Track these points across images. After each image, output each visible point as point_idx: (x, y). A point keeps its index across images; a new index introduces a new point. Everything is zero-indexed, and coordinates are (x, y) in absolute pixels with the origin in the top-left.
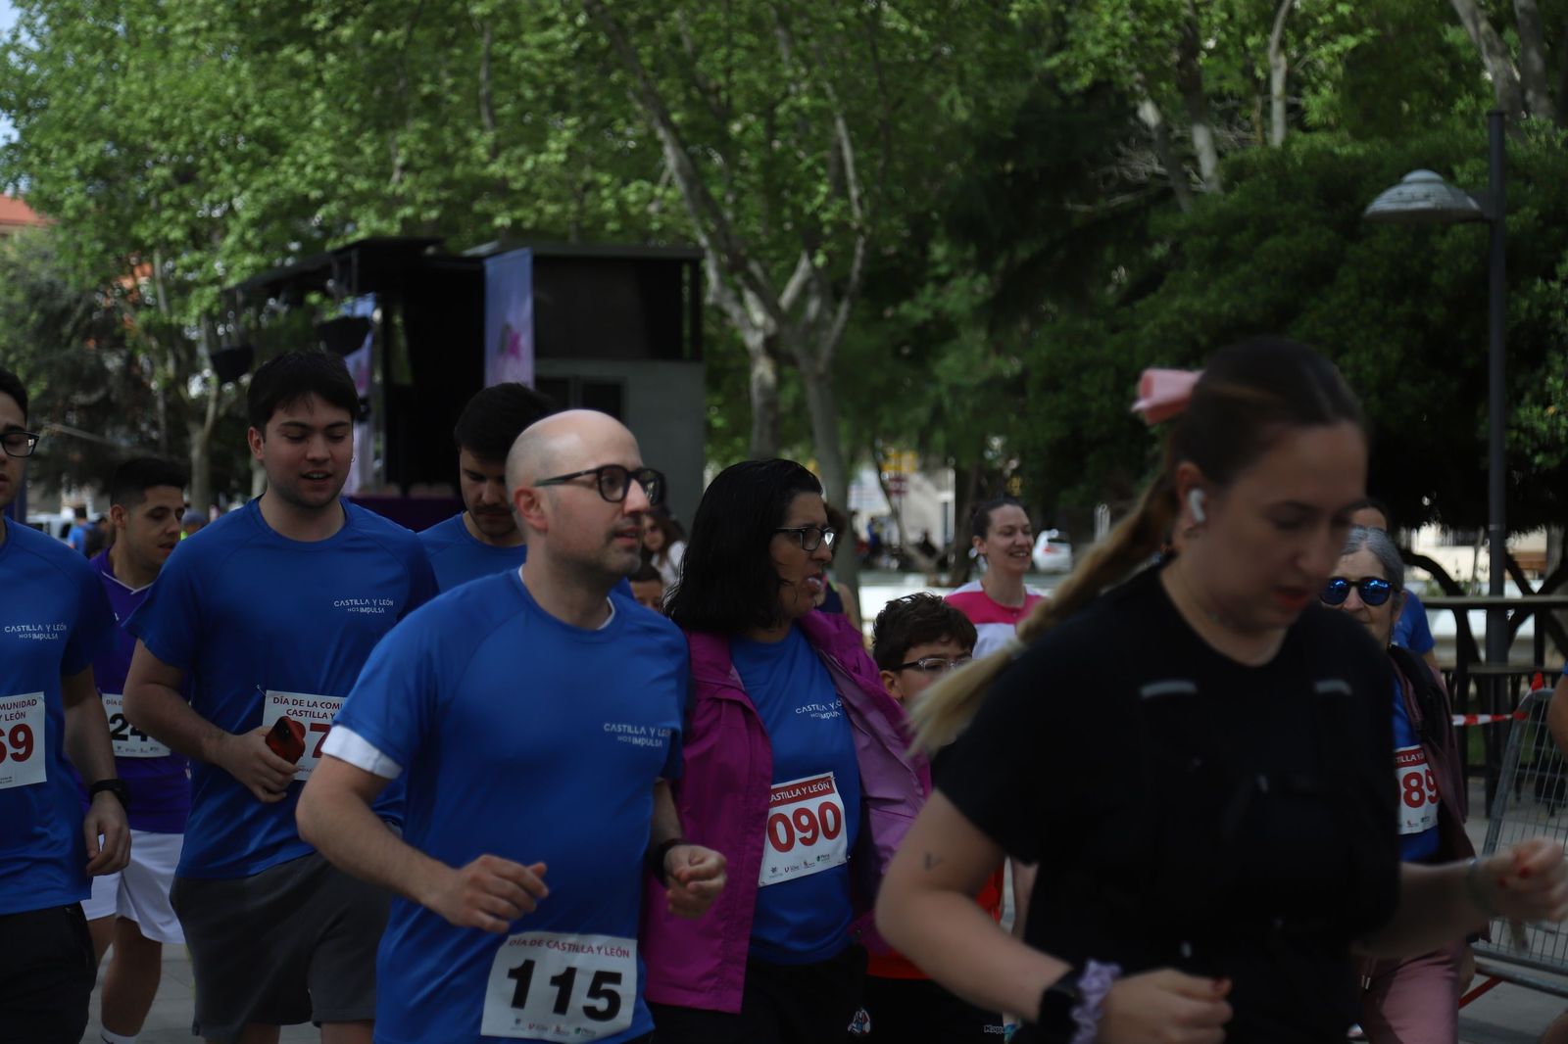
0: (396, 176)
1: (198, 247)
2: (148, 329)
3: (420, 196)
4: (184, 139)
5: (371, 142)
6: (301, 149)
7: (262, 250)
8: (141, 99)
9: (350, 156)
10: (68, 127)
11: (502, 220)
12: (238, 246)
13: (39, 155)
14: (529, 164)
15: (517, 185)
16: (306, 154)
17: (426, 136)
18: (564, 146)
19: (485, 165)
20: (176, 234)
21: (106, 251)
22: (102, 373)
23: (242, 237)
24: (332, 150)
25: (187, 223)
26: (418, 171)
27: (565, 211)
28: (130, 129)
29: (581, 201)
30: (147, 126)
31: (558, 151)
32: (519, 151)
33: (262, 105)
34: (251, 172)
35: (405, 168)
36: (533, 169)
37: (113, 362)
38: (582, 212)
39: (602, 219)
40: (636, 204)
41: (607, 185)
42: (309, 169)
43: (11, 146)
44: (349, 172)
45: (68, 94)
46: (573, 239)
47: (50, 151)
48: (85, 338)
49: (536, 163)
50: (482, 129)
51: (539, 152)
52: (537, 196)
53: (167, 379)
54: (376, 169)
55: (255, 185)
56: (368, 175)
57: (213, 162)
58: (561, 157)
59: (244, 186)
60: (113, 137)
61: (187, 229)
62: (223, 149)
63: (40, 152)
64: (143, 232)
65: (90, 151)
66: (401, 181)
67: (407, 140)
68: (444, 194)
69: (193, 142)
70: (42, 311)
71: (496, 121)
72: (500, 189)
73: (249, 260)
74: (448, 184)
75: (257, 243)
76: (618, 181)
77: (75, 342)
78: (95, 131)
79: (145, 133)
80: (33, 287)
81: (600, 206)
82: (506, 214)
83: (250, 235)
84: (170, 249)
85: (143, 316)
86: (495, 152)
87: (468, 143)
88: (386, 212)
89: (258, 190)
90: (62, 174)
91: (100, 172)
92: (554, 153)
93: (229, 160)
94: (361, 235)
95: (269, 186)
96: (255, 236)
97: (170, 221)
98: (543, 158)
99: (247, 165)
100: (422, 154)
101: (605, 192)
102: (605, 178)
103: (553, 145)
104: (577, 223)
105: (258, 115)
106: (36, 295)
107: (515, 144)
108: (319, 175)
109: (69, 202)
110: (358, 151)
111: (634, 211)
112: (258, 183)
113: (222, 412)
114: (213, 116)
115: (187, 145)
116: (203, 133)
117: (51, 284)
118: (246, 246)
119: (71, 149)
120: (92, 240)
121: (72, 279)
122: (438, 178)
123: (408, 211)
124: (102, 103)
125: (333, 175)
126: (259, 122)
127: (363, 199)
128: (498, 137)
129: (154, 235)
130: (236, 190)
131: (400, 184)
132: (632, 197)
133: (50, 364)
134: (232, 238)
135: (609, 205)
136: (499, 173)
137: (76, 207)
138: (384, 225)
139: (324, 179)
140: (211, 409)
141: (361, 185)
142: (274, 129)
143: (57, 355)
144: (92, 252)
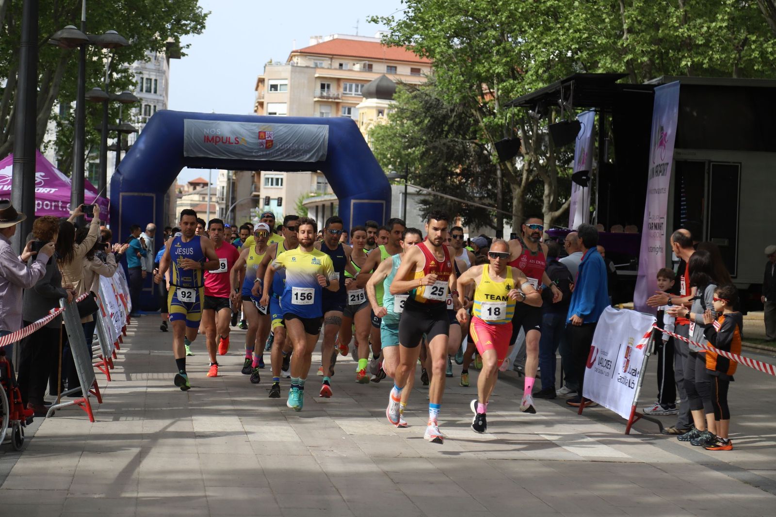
0: (624, 37)
1: (515, 78)
2: (488, 127)
3: (638, 48)
4: (506, 14)
6: (566, 18)
7: (547, 79)
9: (597, 25)
11: (686, 63)
12: (534, 78)
13: (422, 24)
14: (705, 29)
15: (700, 43)
16: (570, 23)
17: (642, 12)
18: (726, 17)
19: (676, 29)
20: (499, 69)
21: (464, 81)
22: (465, 152)
23: (537, 72)
24: (586, 20)
25: (507, 64)
26: (638, 33)
27: (728, 57)
28: (476, 8)
31: (723, 20)
32: (699, 21)
34: (542, 33)
35: (630, 31)
36: (707, 32)
37: (471, 147)
38: (740, 58)
39: (752, 62)
41: (754, 42)
42: (571, 31)
43: (410, 19)
44: (595, 34)
46: (735, 76)
47: (430, 21)
48: (457, 133)
49: (709, 28)
50: (677, 7)
51: (712, 22)
52: (711, 48)
54: (613, 32)
55: (544, 41)
56: (606, 37)
57: (521, 27)
58: (724, 24)
59: (539, 42)
61: (506, 68)
62: (527, 20)
63: (424, 21)
64: (479, 69)
65: (449, 21)
66: (627, 39)
67: (631, 12)
68: (652, 47)
69: (512, 15)
70: (432, 117)
71: (684, 4)
72: (688, 45)
74: (654, 41)
75: (546, 76)
76: (762, 39)
77: (450, 136)
78: (460, 11)
79: (484, 10)
80: (427, 102)
81: (751, 55)
82: (689, 59)
83: (541, 71)
86: (686, 20)
87: (669, 16)
88: (617, 59)
89: (546, 44)
90: (436, 35)
92: (721, 21)
94: (600, 71)
95: (551, 44)
96: (544, 72)
98: (714, 24)
100: (639, 22)
101: (753, 47)
102: (754, 38)
103: (720, 17)
104: (737, 66)
106: (430, 107)
107: (700, 16)
108: (577, 35)
109: (438, 50)
110: (603, 21)
111: (771, 58)
112: (547, 39)
113: (531, 178)
115: (508, 17)
116: (516, 9)
117: (437, 101)
118: (539, 78)
119: (441, 17)
120: (457, 74)
121: (446, 97)
122: (648, 37)
123: (630, 57)
125: (586, 35)
127: (604, 50)
128: (686, 11)
129: (488, 71)
130: (534, 44)
131: (627, 40)
132: (770, 50)
133: (435, 148)
134: (530, 73)
135: (756, 54)
136: (686, 35)
137: (442, 54)
138: (615, 66)
139: (580, 37)
140: (524, 176)
141: (602, 41)
142: (559, 7)
143: (439, 143)
144: (458, 81)
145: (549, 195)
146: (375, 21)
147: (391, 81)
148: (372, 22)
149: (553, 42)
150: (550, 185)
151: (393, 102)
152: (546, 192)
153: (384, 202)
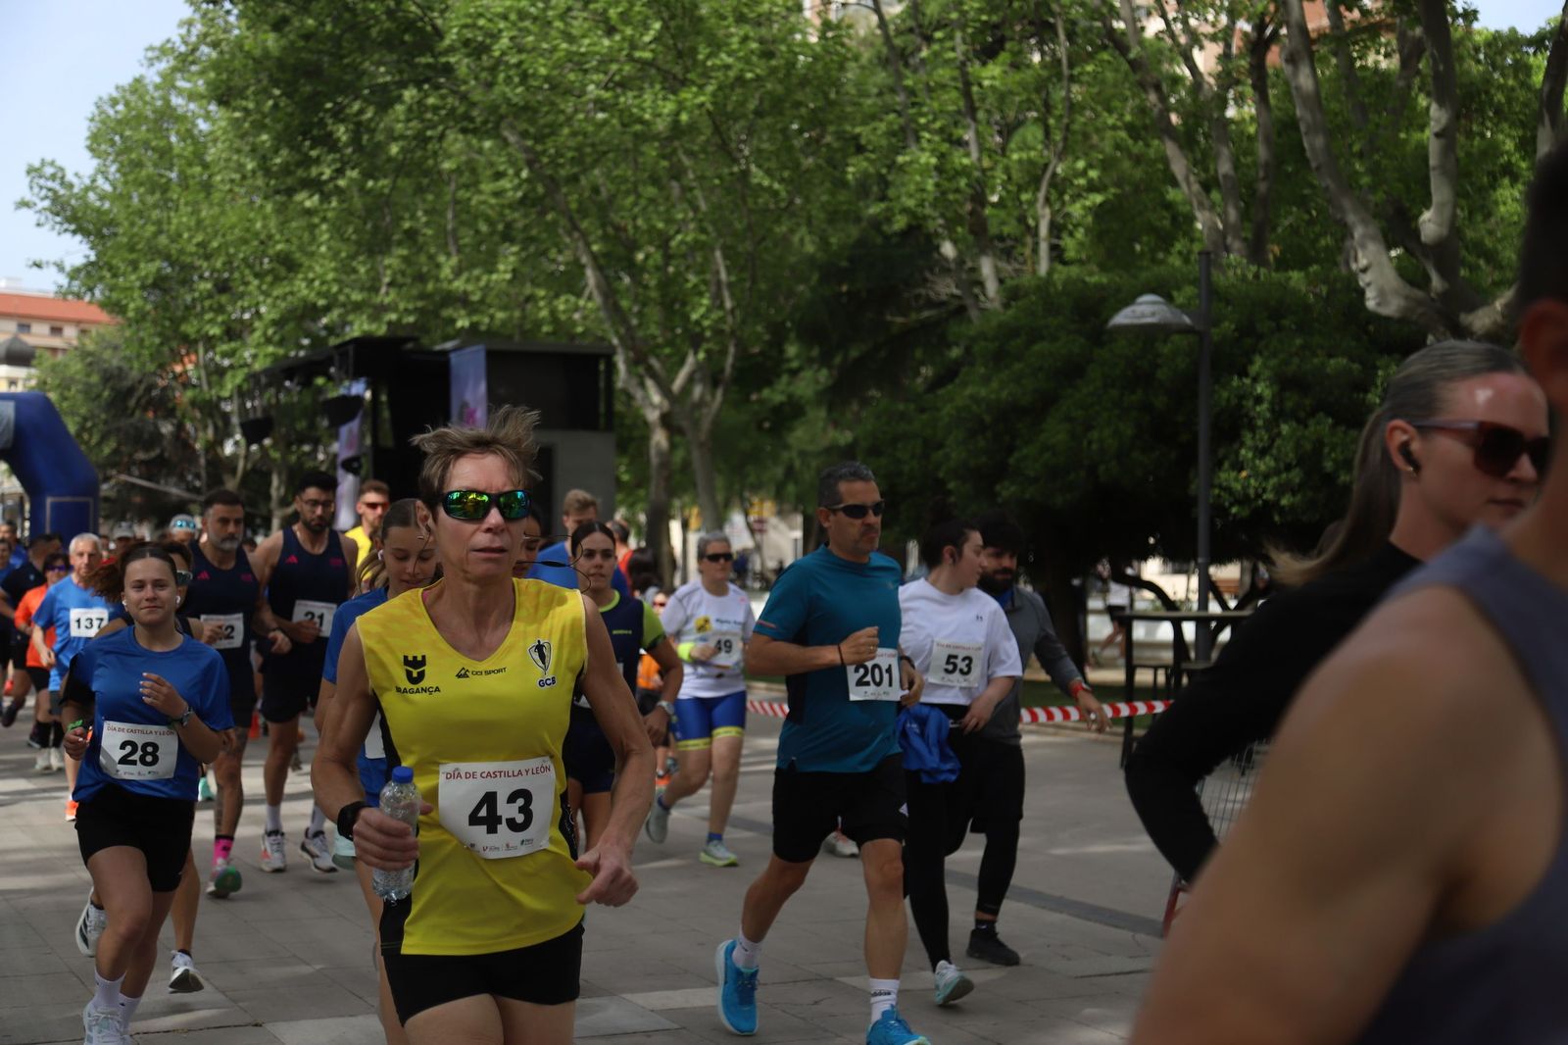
0: (383, 290)
1: (230, 339)
2: (193, 403)
3: (402, 306)
4: (222, 259)
5: (364, 263)
6: (311, 268)
7: (281, 343)
8: (189, 229)
9: (349, 274)
10: (132, 249)
11: (463, 323)
12: (262, 340)
13: (109, 270)
14: (482, 283)
15: (476, 298)
16: (315, 272)
17: (405, 259)
18: (510, 267)
19: (450, 282)
20: (215, 331)
21: (162, 344)
22: (157, 436)
23: (265, 334)
24: (335, 270)
25: (223, 323)
26: (401, 286)
27: (511, 318)
28: (182, 252)
29: (523, 310)
30: (192, 248)
31: (505, 272)
32: (476, 272)
33: (282, 234)
34: (272, 284)
35: (390, 284)
36: (487, 288)
37: (166, 428)
38: (524, 317)
39: (538, 324)
40: (564, 312)
41: (543, 298)
42: (317, 283)
43: (92, 264)
44: (347, 286)
45: (132, 224)
46: (517, 338)
47: (119, 268)
48: (145, 410)
49: (489, 281)
50: (449, 255)
51: (491, 272)
52: (490, 306)
53: (208, 442)
54: (368, 285)
55: (275, 293)
56: (362, 289)
57: (243, 277)
58: (508, 276)
59: (267, 295)
60: (167, 257)
61: (223, 327)
62: (250, 267)
63: (111, 268)
64: (189, 328)
65: (149, 268)
66: (387, 294)
67: (392, 261)
68: (420, 304)
69: (229, 263)
70: (113, 389)
71: (459, 251)
72: (463, 300)
73: (270, 349)
74: (422, 296)
75: (277, 338)
76: (552, 294)
77: (138, 414)
78: (154, 253)
79: (191, 254)
80: (105, 371)
81: (537, 313)
82: (465, 318)
83: (270, 332)
84: (210, 342)
85: (190, 394)
86: (458, 272)
87: (438, 266)
88: (375, 317)
89: (277, 298)
90: (128, 285)
91: (159, 284)
92: (503, 273)
93: (257, 275)
94: (356, 334)
95: (284, 297)
96: (275, 333)
97: (211, 321)
98: (494, 277)
99: (269, 279)
100: (403, 274)
101: (542, 303)
102: (541, 293)
103: (501, 267)
104: (521, 326)
105: (278, 242)
106: (109, 377)
107: (473, 266)
108: (325, 288)
109: (132, 306)
110: (355, 271)
111: (563, 317)
112: (277, 292)
113: (249, 466)
114: (245, 242)
115: (224, 264)
116: (235, 254)
117: (120, 369)
118: (268, 341)
119: (135, 265)
120: (150, 335)
121: (136, 365)
122: (415, 292)
123: (393, 317)
124: (160, 232)
125: (335, 289)
126: (279, 247)
127: (357, 307)
128: (460, 261)
129: (198, 331)
130: (261, 298)
131: (386, 296)
132: (562, 307)
133: (118, 430)
134: (257, 334)
135: (544, 313)
136: (462, 288)
137: (137, 310)
138: (374, 327)
139: (328, 291)
140: (241, 464)
141: (357, 296)
142: (291, 252)
143: (124, 423)
144: (151, 345)
145: (278, 488)
146: (38, 265)
147: (25, 344)
148: (35, 269)
149: (286, 294)
150: (280, 475)
151: (33, 371)
152: (275, 481)
153: (90, 500)
